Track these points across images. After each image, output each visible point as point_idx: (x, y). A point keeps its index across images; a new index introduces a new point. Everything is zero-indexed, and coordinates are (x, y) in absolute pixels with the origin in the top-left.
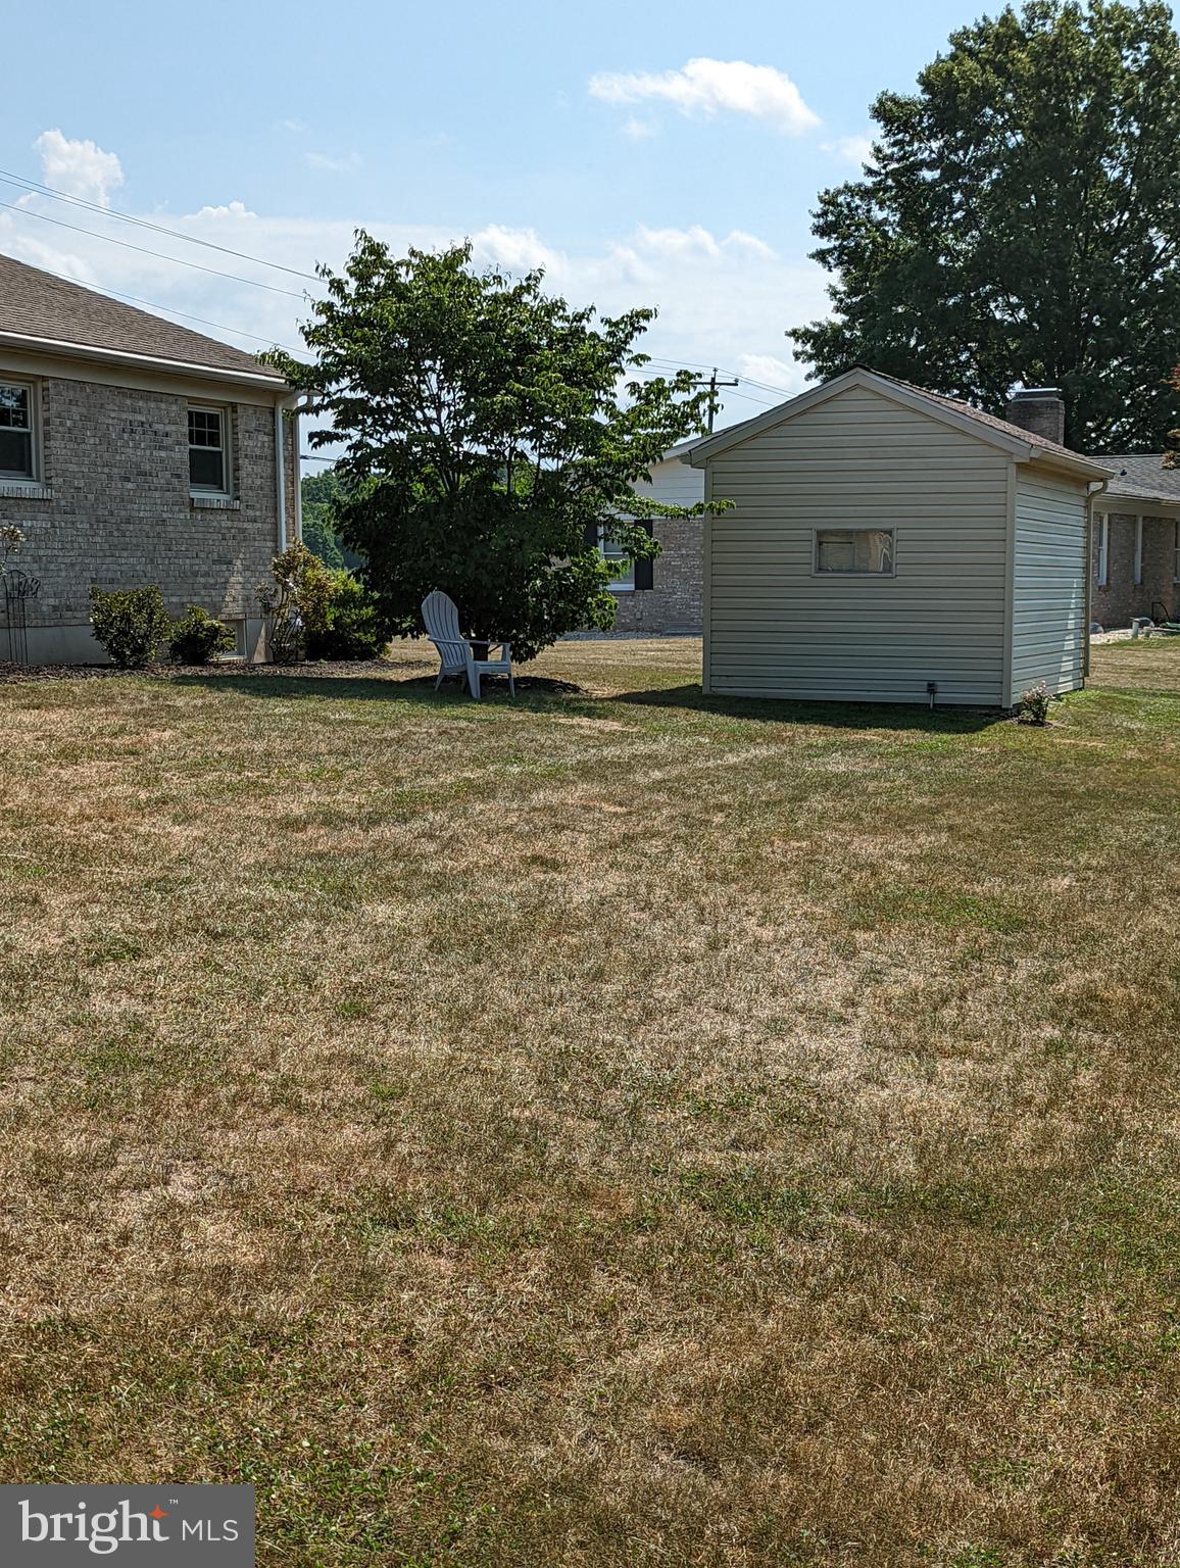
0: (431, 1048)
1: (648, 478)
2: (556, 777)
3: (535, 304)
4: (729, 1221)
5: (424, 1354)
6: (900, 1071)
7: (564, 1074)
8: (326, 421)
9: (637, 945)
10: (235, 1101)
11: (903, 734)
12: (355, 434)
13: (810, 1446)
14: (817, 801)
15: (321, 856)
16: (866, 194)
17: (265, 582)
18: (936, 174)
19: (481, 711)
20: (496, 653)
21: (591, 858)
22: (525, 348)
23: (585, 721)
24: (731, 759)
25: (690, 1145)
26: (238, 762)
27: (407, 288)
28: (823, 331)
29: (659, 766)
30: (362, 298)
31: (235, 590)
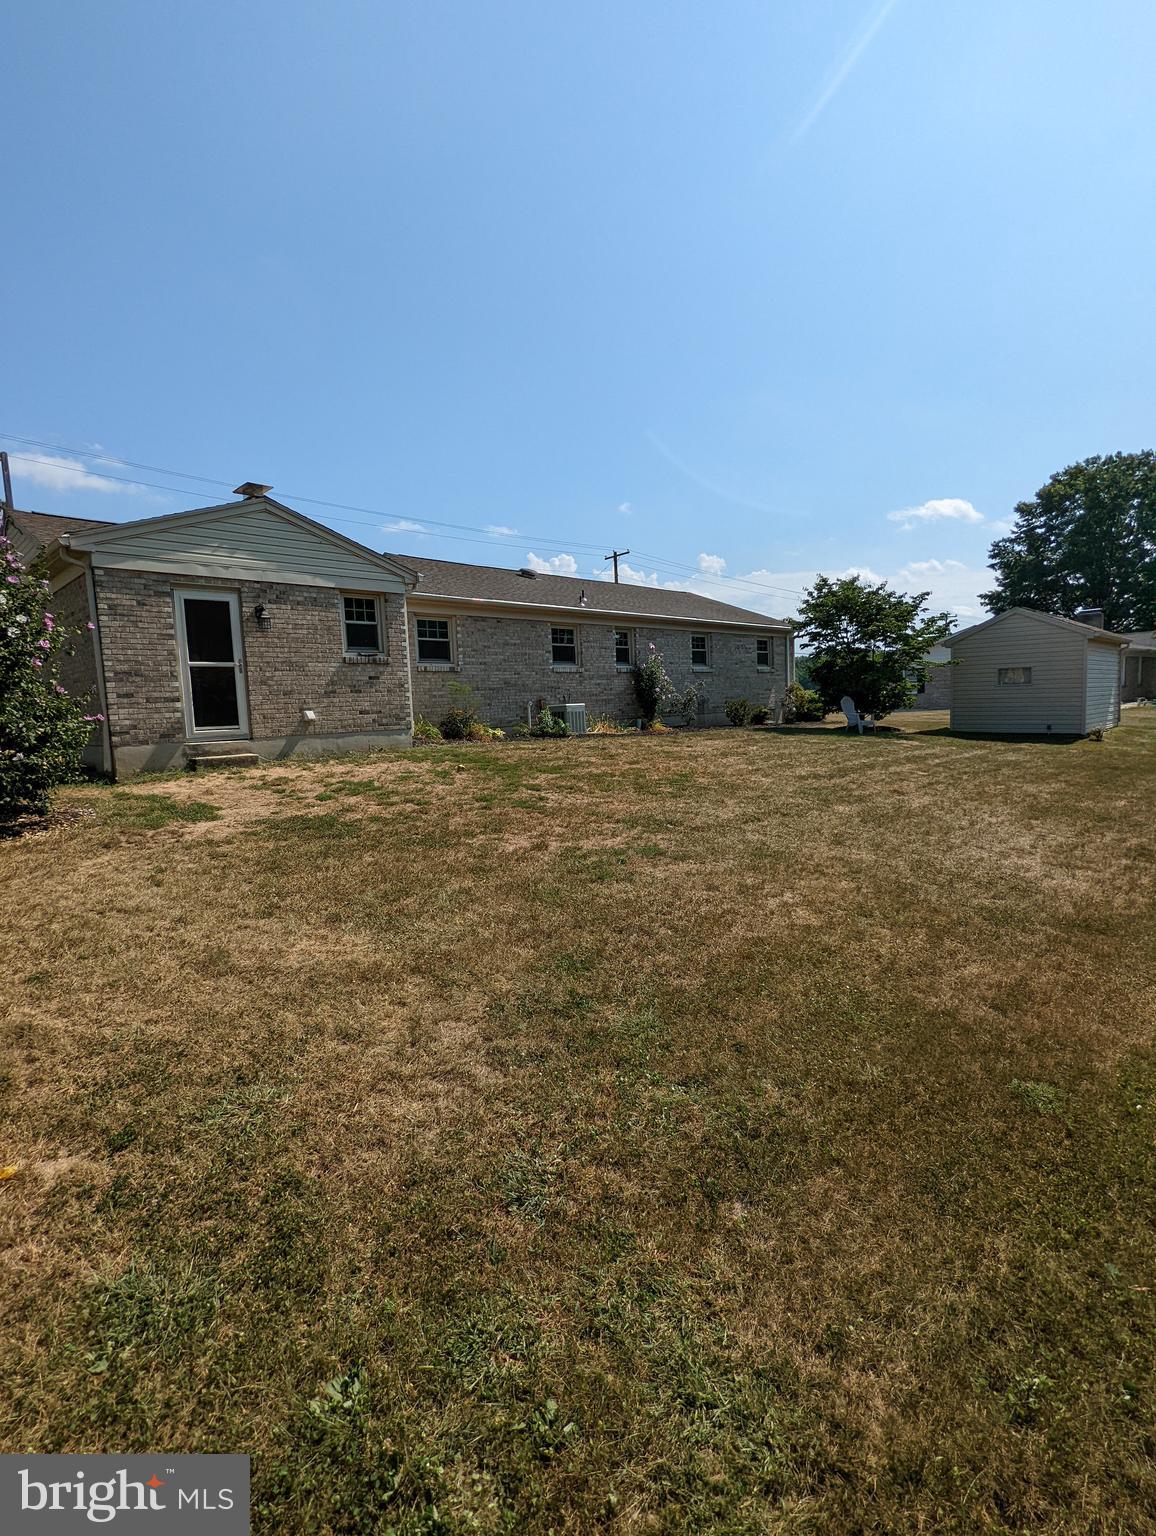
0: (867, 857)
1: (929, 653)
2: (897, 762)
3: (884, 594)
4: (997, 925)
5: (885, 962)
6: (1058, 873)
7: (920, 868)
8: (806, 640)
9: (941, 823)
10: (802, 870)
11: (1037, 745)
12: (816, 644)
13: (1046, 1010)
14: (1005, 771)
15: (815, 789)
16: (1012, 541)
17: (783, 696)
18: (1043, 530)
19: (865, 739)
20: (868, 718)
21: (916, 791)
22: (880, 609)
23: (905, 742)
24: (967, 755)
25: (975, 896)
26: (781, 756)
27: (836, 592)
28: (993, 594)
29: (938, 758)
30: (819, 597)
31: (772, 699)
